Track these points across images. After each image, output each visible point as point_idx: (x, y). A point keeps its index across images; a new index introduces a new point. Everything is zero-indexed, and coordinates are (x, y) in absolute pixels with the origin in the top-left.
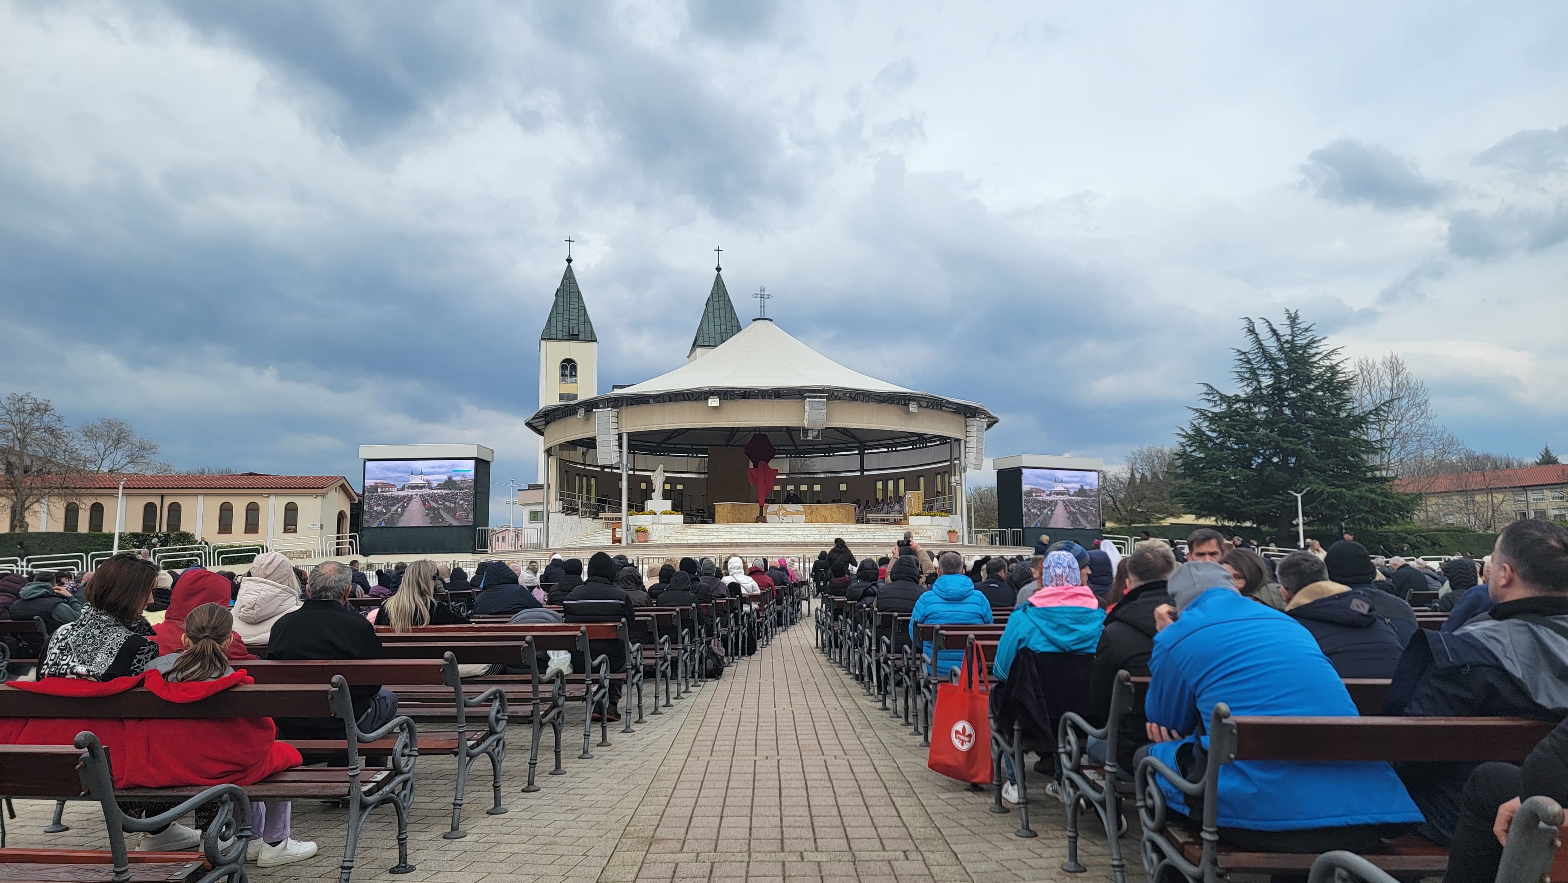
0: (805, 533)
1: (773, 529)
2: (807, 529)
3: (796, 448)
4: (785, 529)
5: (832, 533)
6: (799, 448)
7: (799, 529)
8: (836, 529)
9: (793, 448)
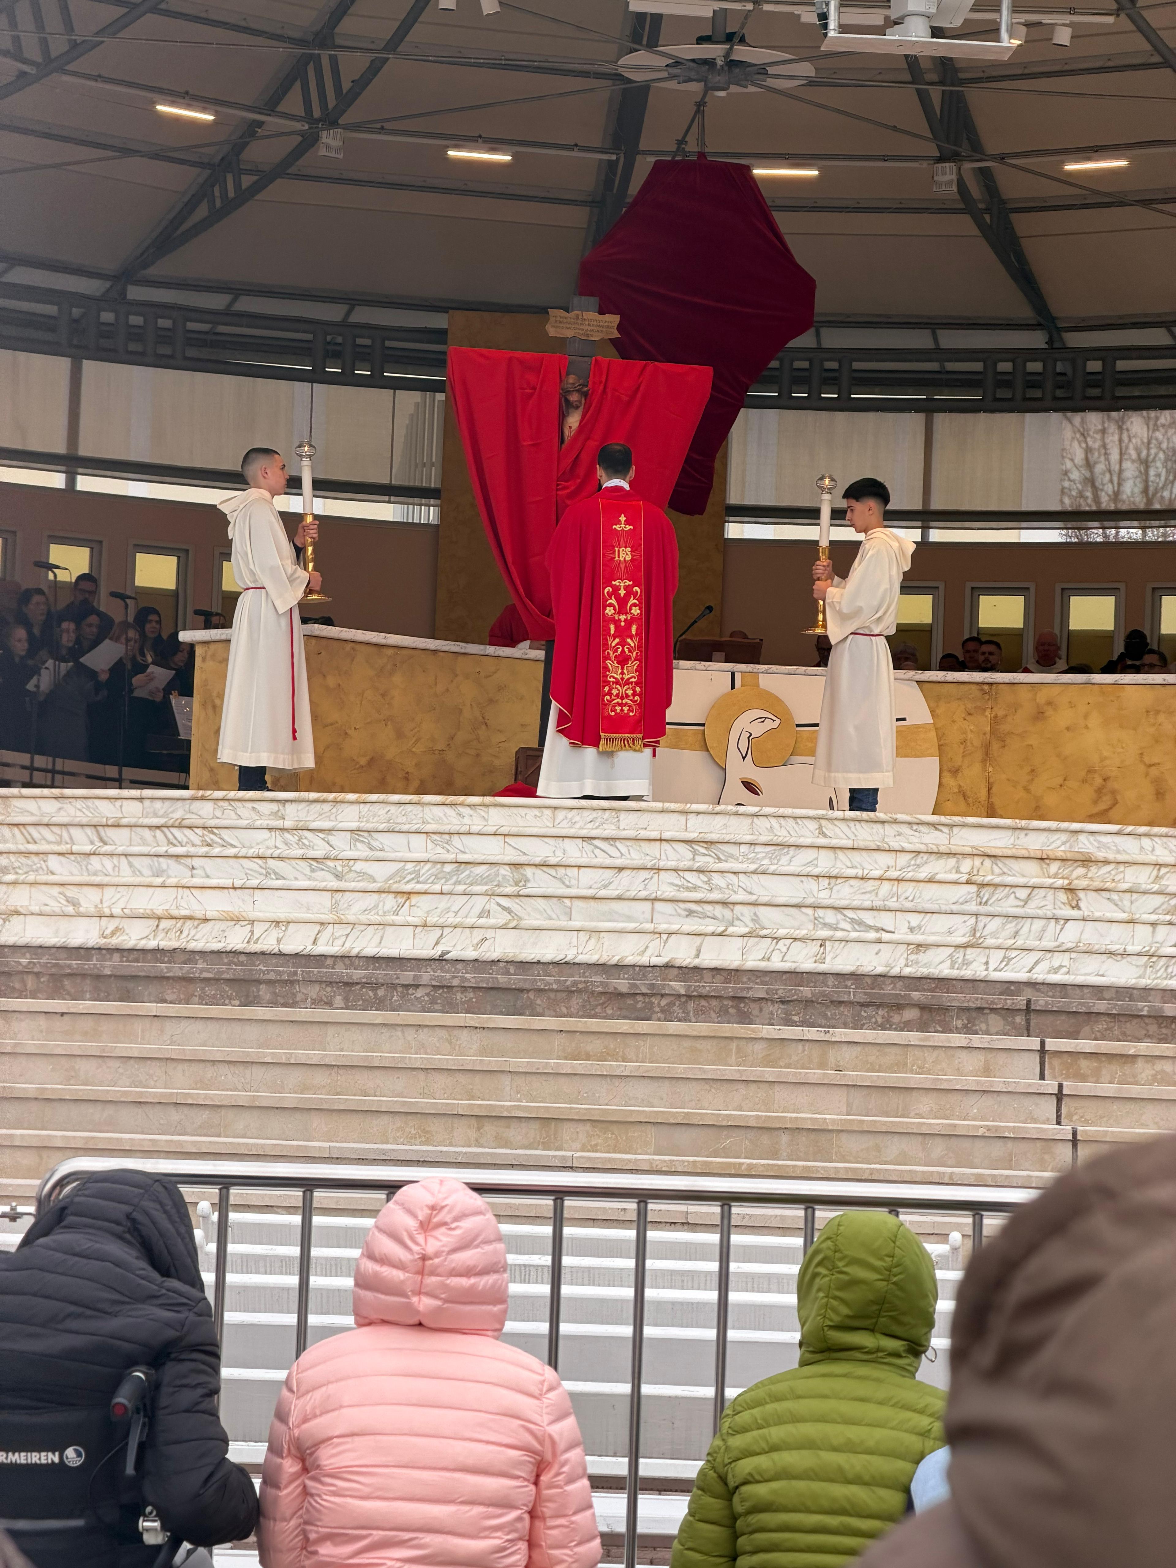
0: (844, 893)
1: (573, 852)
2: (877, 864)
3: (1055, 347)
4: (679, 856)
5: (1091, 904)
6: (1075, 340)
7: (799, 861)
8: (1142, 877)
9: (1036, 340)
